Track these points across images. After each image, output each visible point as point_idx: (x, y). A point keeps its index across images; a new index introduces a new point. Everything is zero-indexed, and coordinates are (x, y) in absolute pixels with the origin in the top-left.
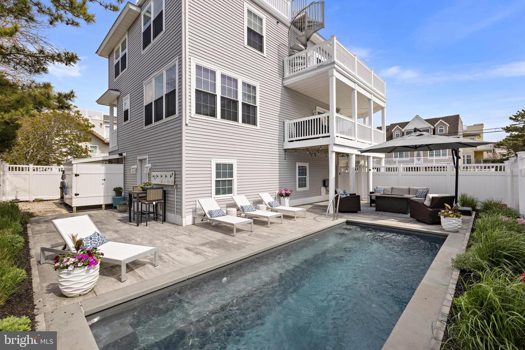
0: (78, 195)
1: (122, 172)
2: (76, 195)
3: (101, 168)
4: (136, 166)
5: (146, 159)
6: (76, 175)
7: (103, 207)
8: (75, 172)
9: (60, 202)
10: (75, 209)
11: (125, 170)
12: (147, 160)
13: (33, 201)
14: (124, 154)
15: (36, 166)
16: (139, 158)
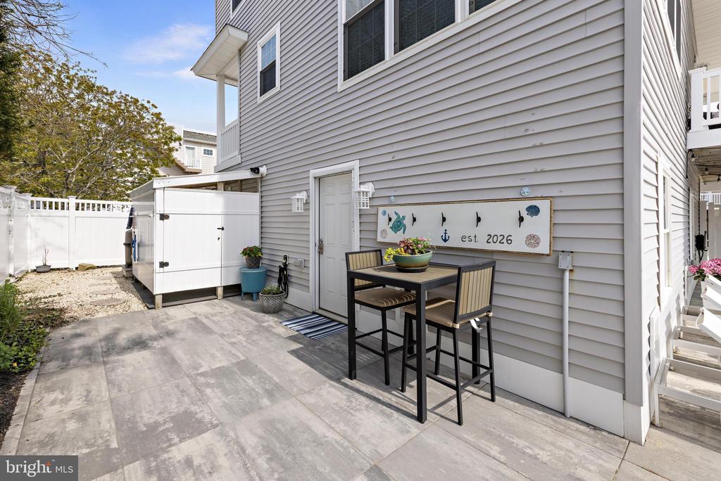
0: (166, 264)
1: (257, 211)
2: (163, 265)
3: (215, 201)
4: (303, 195)
5: (350, 172)
6: (164, 217)
7: (220, 292)
8: (160, 209)
9: (125, 274)
10: (159, 300)
11: (262, 207)
12: (356, 174)
13: (77, 268)
14: (263, 170)
15: (81, 201)
16: (315, 172)
